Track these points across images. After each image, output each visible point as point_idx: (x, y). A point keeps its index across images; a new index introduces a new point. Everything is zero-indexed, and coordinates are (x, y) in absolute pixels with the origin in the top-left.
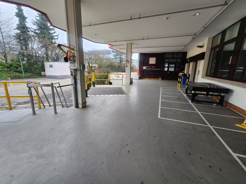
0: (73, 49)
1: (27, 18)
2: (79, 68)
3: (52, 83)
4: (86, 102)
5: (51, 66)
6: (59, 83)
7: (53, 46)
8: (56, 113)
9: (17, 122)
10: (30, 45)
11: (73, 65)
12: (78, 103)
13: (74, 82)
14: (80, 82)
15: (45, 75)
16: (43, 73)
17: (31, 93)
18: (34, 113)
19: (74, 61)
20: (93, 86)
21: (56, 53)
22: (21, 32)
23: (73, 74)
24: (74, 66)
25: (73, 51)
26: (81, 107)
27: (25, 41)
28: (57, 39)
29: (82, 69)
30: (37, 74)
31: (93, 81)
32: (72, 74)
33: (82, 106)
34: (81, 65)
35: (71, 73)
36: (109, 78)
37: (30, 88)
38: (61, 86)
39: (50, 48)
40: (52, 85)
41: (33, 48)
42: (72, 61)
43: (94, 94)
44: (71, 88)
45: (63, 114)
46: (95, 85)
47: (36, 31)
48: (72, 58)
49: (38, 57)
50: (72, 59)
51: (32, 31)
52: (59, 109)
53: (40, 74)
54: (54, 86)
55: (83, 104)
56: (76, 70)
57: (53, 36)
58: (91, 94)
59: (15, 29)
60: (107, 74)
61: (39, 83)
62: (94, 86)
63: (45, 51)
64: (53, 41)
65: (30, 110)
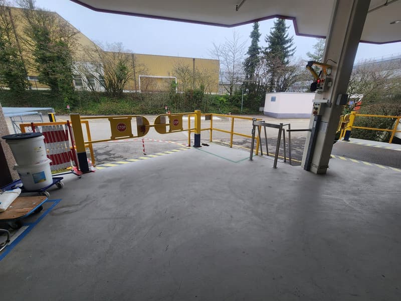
0: (331, 67)
1: (261, 35)
2: (332, 102)
3: (282, 124)
4: (327, 167)
5: (273, 99)
6: (289, 125)
7: (283, 68)
8: (275, 167)
9: (236, 162)
10: (256, 72)
11: (322, 96)
12: (311, 163)
13: (314, 127)
14: (326, 128)
15: (263, 111)
16: (261, 109)
17: (254, 133)
18: (251, 159)
19: (327, 89)
20: (344, 140)
21: (285, 78)
22: (250, 57)
23: (318, 112)
24: (324, 99)
25: (329, 71)
26: (316, 172)
27: (252, 67)
28: (292, 55)
29: (338, 103)
30: (254, 109)
31: (349, 129)
32: (315, 113)
33: (318, 170)
34: (340, 96)
35: (315, 110)
36: (396, 128)
37: (254, 126)
38: (291, 129)
39: (278, 71)
40: (280, 127)
41: (257, 75)
42: (322, 90)
43: (344, 156)
44: (307, 135)
45: (285, 173)
46: (350, 139)
47: (267, 51)
48: (324, 84)
49: (261, 86)
50: (323, 86)
51: (262, 52)
52: (280, 163)
53: (258, 110)
54: (283, 128)
55: (321, 168)
56: (324, 106)
57: (288, 52)
58: (338, 154)
59: (245, 55)
60: (393, 117)
61: (264, 121)
62: (346, 139)
63: (271, 77)
64: (286, 60)
65: (248, 154)
